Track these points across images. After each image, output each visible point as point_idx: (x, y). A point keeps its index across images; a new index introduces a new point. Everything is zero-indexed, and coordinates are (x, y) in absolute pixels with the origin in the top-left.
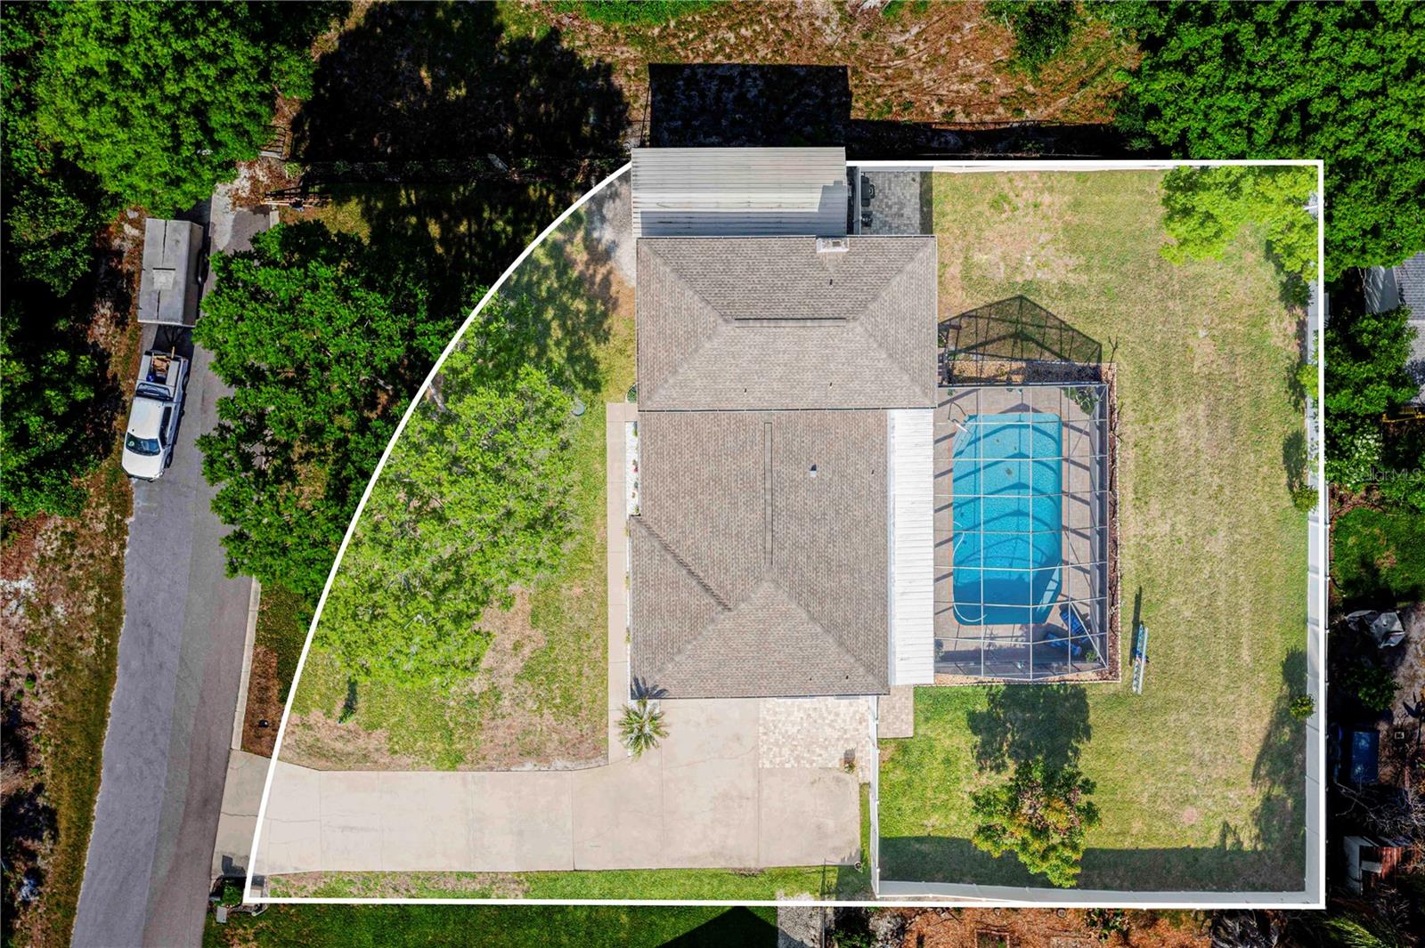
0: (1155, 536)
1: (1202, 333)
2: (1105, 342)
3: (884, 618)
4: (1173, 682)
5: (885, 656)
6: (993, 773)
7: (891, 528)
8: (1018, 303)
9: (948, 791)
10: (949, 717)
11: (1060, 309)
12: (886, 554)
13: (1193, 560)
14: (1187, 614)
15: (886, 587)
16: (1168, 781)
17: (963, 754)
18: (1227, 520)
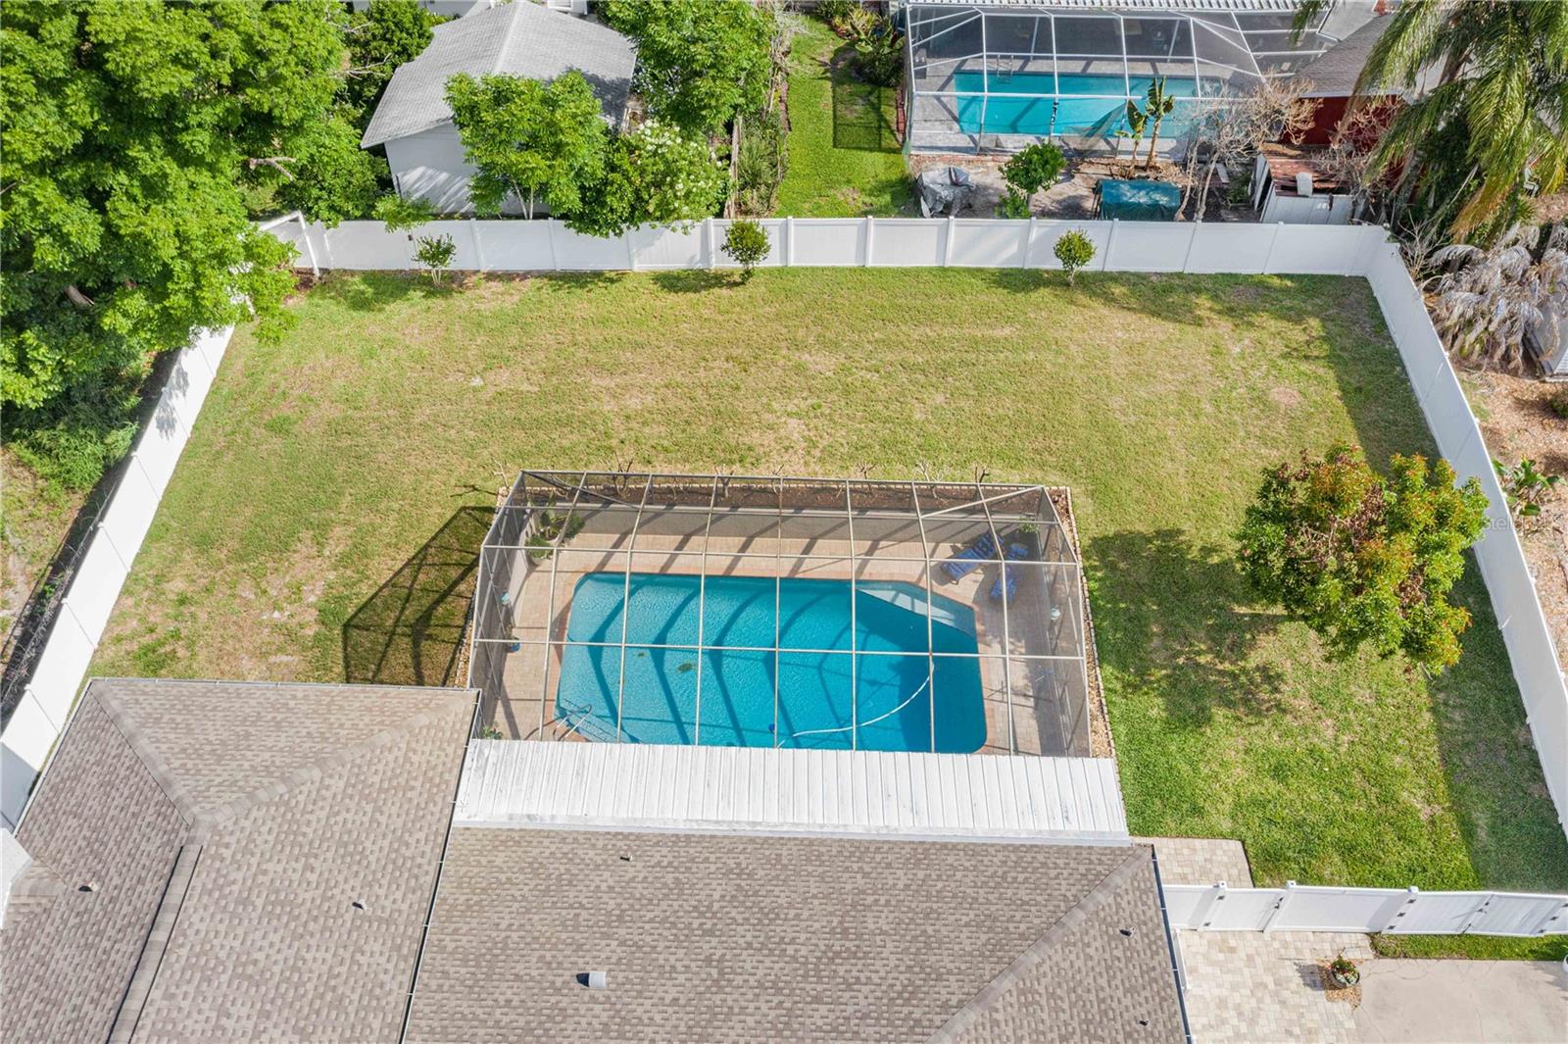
0: (807, 439)
1: (477, 382)
2: (461, 503)
3: (975, 851)
4: (1059, 416)
5: (1062, 851)
6: (1283, 687)
7: (763, 831)
8: (354, 633)
9: (1343, 771)
10: (1185, 768)
11: (384, 567)
12: (822, 842)
13: (847, 391)
14: (940, 399)
15: (902, 844)
16: (1234, 423)
17: (1258, 742)
18: (784, 352)
